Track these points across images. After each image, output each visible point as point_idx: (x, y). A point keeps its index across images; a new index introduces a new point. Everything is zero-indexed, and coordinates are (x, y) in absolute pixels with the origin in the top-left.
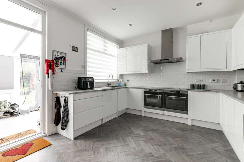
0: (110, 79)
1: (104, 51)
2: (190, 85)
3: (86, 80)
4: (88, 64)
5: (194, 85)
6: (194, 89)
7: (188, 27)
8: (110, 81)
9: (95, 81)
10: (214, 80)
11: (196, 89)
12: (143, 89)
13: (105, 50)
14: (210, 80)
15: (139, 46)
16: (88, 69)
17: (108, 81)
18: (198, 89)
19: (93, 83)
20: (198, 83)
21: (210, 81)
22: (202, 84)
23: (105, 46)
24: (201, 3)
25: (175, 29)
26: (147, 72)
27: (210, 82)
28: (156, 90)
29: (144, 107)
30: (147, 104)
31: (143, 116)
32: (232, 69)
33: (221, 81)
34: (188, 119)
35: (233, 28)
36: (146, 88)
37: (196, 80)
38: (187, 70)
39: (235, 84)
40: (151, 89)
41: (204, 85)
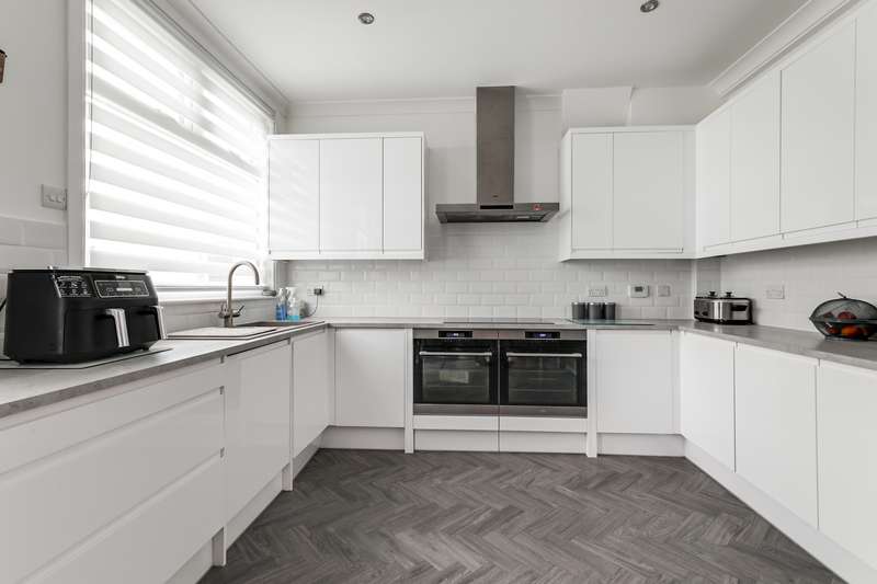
0: (234, 284)
1: (197, 129)
2: (573, 306)
3: (91, 289)
4: (91, 186)
5: (584, 305)
6: (586, 321)
8: (236, 295)
9: (162, 297)
10: (639, 289)
11: (592, 321)
12: (411, 331)
13: (206, 125)
14: (629, 288)
15: (382, 135)
16: (91, 215)
17: (223, 296)
18: (599, 322)
19: (155, 312)
20: (599, 300)
21: (629, 291)
22: (607, 301)
23: (205, 104)
26: (420, 255)
27: (629, 294)
28: (468, 333)
29: (416, 412)
30: (428, 395)
31: (409, 450)
32: (699, 253)
33: (656, 290)
34: (585, 434)
35: (698, 121)
36: (423, 323)
37: (590, 290)
38: (573, 250)
39: (698, 301)
40: (447, 326)
41: (613, 306)
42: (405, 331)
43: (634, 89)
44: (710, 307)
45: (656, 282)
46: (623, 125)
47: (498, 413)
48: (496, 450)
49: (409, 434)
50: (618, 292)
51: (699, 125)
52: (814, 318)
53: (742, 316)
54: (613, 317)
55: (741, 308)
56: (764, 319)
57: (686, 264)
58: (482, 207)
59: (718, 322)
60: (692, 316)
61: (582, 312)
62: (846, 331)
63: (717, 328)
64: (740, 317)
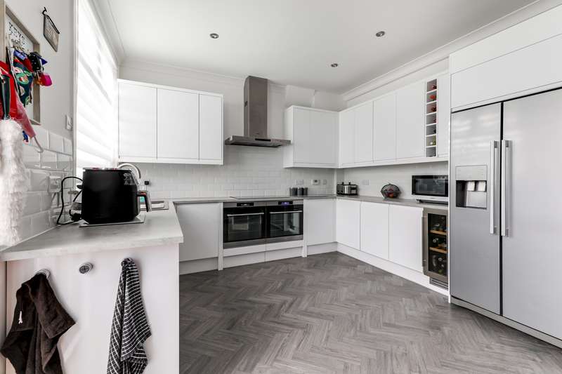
2: (290, 189)
5: (295, 189)
6: (298, 196)
7: (288, 87)
10: (316, 181)
12: (222, 204)
14: (312, 180)
15: (198, 92)
18: (301, 196)
20: (301, 187)
21: (312, 182)
22: (304, 186)
24: (337, 65)
25: (272, 82)
26: (221, 162)
28: (252, 204)
29: (225, 247)
30: (230, 238)
31: (220, 268)
32: (340, 167)
33: (322, 181)
34: (302, 247)
35: (340, 111)
36: (229, 199)
37: (297, 182)
38: (294, 163)
39: (338, 186)
40: (241, 200)
41: (307, 189)
42: (218, 204)
43: (316, 91)
44: (343, 189)
45: (321, 177)
46: (310, 107)
47: (265, 243)
48: (263, 261)
49: (221, 260)
50: (308, 182)
51: (340, 112)
52: (382, 191)
53: (354, 192)
54: (307, 194)
55: (354, 189)
56: (361, 193)
57: (332, 170)
58: (256, 139)
59: (347, 194)
60: (335, 193)
61: (295, 192)
62: (391, 195)
63: (346, 197)
64: (353, 192)
